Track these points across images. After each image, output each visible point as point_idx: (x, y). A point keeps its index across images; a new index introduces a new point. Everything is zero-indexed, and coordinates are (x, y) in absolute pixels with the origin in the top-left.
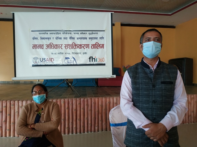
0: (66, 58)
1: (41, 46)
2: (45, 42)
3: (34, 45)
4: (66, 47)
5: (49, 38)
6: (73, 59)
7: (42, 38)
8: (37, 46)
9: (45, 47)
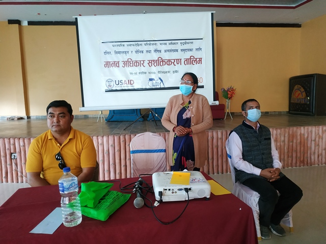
0: (151, 80)
1: (116, 64)
2: (121, 58)
3: (106, 62)
4: (150, 64)
5: (126, 52)
6: (159, 81)
7: (116, 52)
8: (111, 63)
9: (121, 64)
